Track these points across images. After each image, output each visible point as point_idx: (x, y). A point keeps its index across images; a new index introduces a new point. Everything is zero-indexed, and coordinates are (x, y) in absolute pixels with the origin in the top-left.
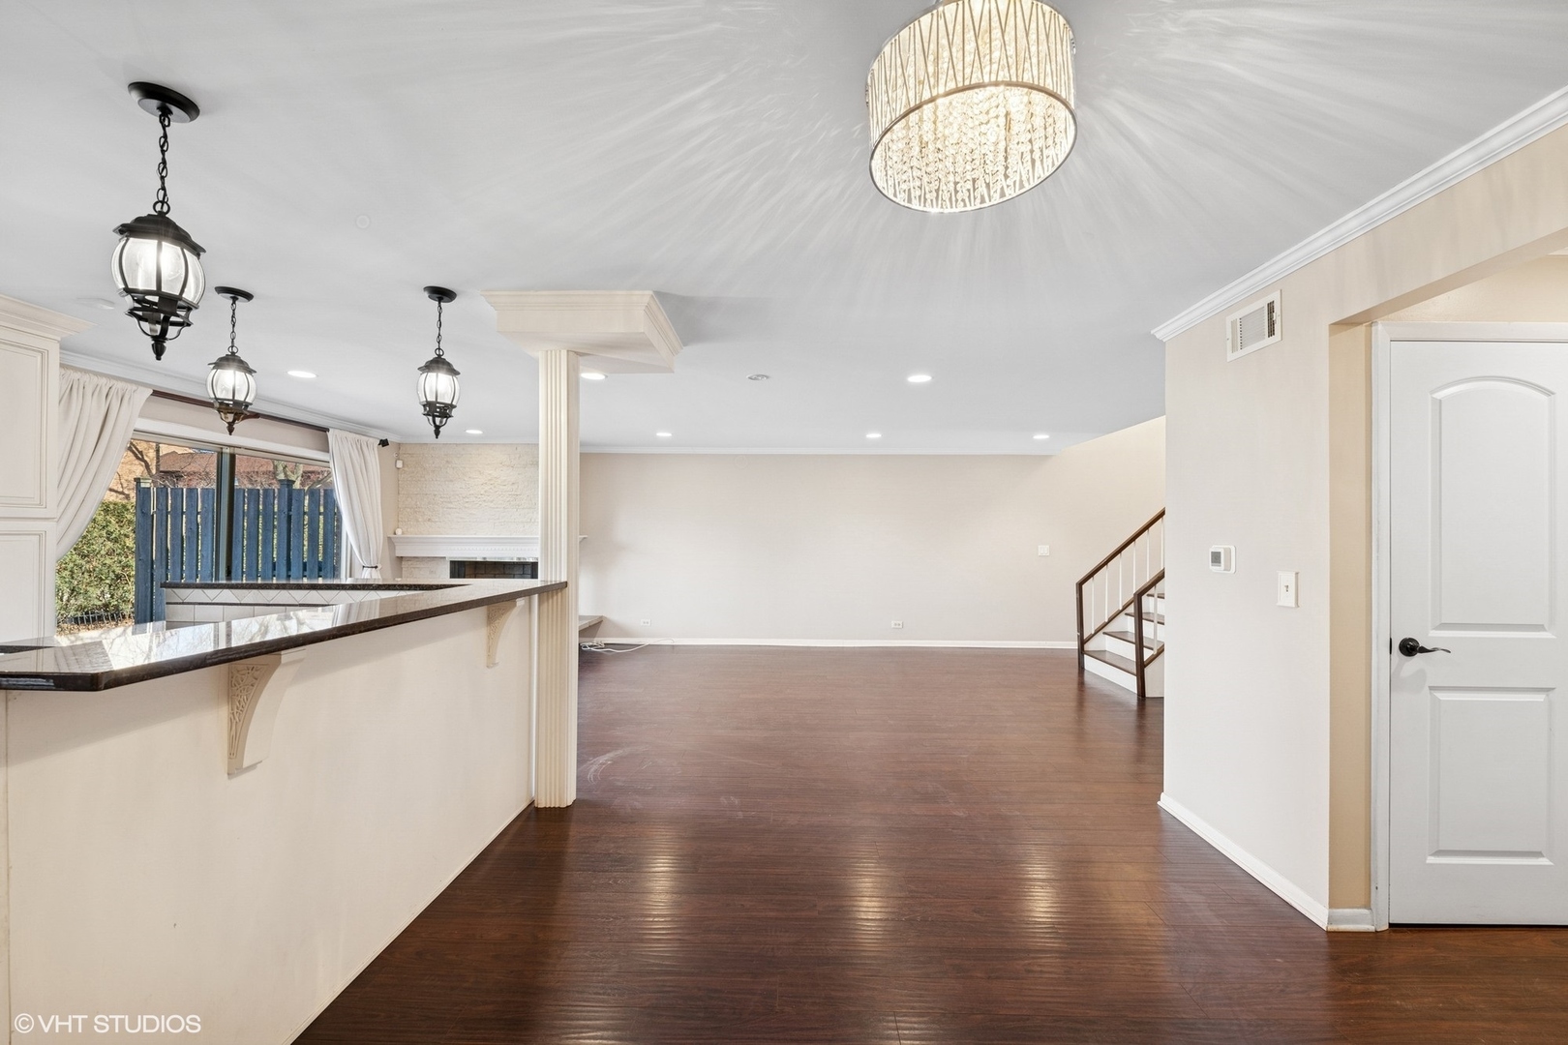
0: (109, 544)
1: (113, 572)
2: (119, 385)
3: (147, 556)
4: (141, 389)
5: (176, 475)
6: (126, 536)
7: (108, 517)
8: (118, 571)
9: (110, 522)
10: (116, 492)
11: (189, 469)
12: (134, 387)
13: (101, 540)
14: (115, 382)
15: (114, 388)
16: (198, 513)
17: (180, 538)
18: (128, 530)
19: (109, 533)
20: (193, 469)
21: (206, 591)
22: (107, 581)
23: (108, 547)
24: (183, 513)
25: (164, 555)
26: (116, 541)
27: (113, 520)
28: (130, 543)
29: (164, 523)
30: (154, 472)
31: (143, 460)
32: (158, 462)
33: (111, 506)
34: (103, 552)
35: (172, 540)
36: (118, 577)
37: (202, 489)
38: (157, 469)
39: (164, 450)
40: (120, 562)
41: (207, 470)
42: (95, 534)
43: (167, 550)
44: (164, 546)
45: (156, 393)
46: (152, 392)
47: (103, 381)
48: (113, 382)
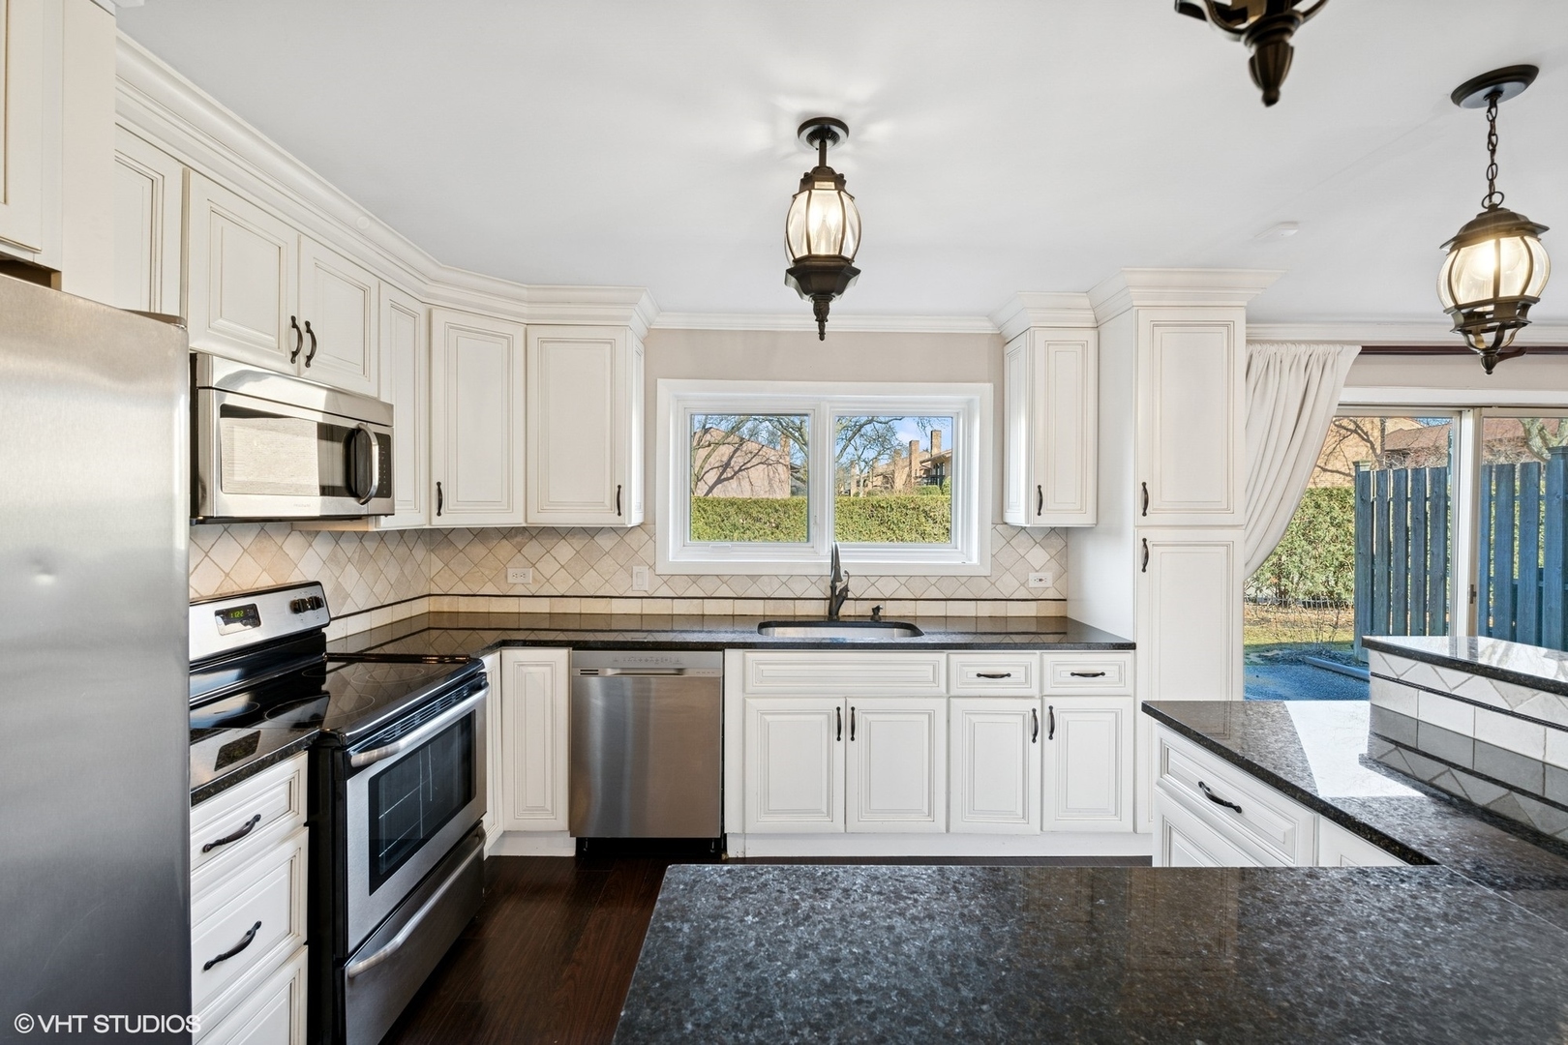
0: (1333, 530)
1: (1337, 559)
2: (1320, 349)
3: (1367, 549)
4: (1346, 348)
5: (1403, 453)
6: (1349, 521)
7: (1332, 503)
8: (1341, 559)
9: (1334, 508)
10: (1343, 474)
11: (1415, 446)
12: (1338, 348)
13: (1325, 526)
14: (1316, 347)
15: (1314, 354)
16: (1426, 499)
17: (1404, 529)
18: (1352, 516)
19: (1333, 518)
20: (1421, 445)
21: (1439, 669)
22: (1331, 569)
23: (1332, 534)
24: (1407, 499)
25: (1386, 549)
26: (1339, 526)
27: (1336, 506)
28: (1352, 528)
29: (1385, 512)
30: (1378, 451)
31: (1368, 441)
32: (1383, 441)
33: (1335, 492)
34: (1327, 539)
35: (1395, 532)
36: (1342, 565)
37: (1432, 470)
38: (1382, 449)
39: (1391, 426)
40: (1343, 550)
41: (1437, 445)
42: (1320, 520)
43: (1389, 543)
44: (1385, 538)
45: (1367, 350)
46: (1359, 349)
47: (1303, 347)
48: (1314, 347)
